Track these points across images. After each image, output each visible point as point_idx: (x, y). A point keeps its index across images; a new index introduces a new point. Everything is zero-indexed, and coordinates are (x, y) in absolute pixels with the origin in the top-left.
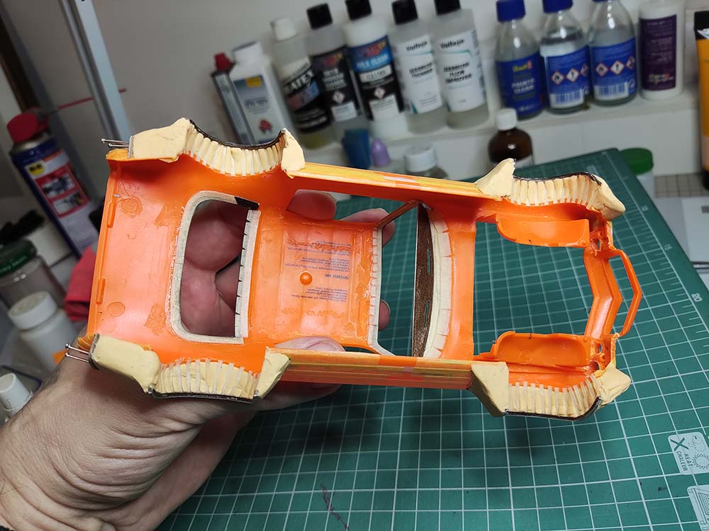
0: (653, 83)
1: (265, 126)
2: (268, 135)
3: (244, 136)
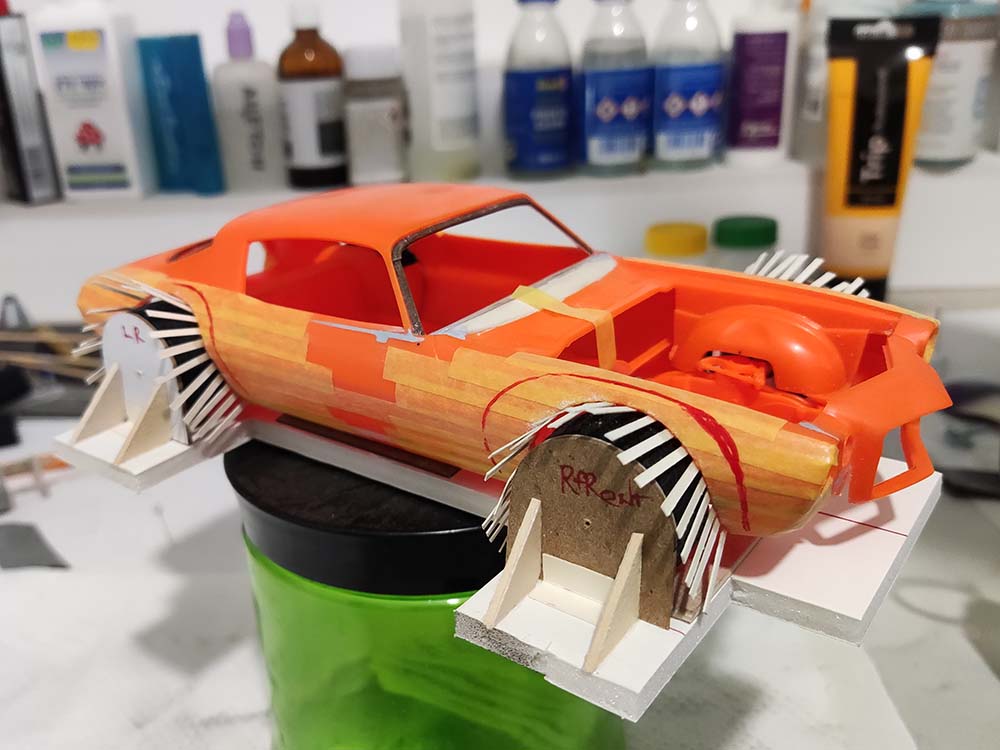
0: (748, 138)
1: (89, 136)
2: (92, 157)
3: (33, 152)
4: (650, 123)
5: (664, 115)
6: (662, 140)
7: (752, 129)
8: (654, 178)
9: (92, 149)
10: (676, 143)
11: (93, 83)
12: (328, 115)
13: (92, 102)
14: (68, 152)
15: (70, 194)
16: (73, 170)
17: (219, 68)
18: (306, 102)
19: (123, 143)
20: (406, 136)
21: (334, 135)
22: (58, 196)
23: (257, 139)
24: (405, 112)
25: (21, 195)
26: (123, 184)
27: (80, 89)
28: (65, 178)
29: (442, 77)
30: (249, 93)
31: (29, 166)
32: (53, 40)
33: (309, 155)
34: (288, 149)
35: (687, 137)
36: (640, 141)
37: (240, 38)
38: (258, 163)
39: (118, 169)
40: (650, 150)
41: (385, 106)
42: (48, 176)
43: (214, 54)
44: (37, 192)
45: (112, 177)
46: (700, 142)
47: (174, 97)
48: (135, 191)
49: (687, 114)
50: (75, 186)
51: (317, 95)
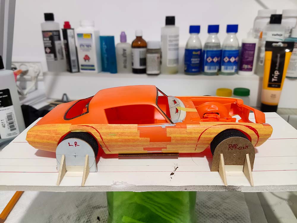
0: (244, 69)
1: (87, 58)
2: (87, 63)
3: (74, 61)
4: (220, 63)
5: (224, 62)
6: (223, 67)
7: (245, 66)
8: (220, 76)
9: (87, 61)
10: (227, 69)
11: (89, 46)
12: (142, 57)
13: (88, 50)
14: (82, 61)
15: (81, 71)
16: (82, 66)
17: (118, 44)
18: (137, 53)
19: (94, 60)
20: (161, 63)
21: (143, 61)
22: (79, 71)
23: (125, 61)
24: (161, 57)
25: (70, 70)
26: (94, 70)
27: (85, 47)
28: (80, 67)
29: (170, 49)
30: (124, 50)
31: (72, 64)
32: (80, 35)
33: (137, 66)
34: (133, 64)
35: (229, 67)
36: (217, 67)
37: (123, 38)
38: (125, 67)
39: (93, 66)
40: (220, 70)
41: (156, 55)
42: (77, 67)
43: (117, 41)
44: (74, 70)
45: (91, 68)
46: (232, 69)
47: (107, 50)
48: (96, 71)
49: (229, 62)
50: (82, 69)
51: (140, 52)
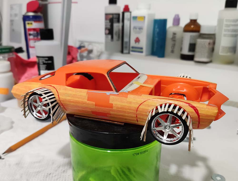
1: (137, 40)
2: (137, 45)
3: (126, 43)
9: (137, 43)
11: (141, 28)
12: (193, 42)
13: (139, 33)
14: (133, 43)
15: (131, 53)
16: (133, 47)
17: (170, 27)
18: (188, 38)
19: (144, 43)
20: (213, 50)
21: (192, 47)
22: (129, 53)
23: (174, 46)
24: (214, 43)
26: (142, 52)
27: (138, 30)
28: (131, 49)
29: (225, 35)
30: (174, 34)
31: (124, 45)
32: (135, 18)
33: (186, 51)
34: (181, 49)
37: (177, 21)
38: (172, 52)
39: (142, 48)
41: (207, 41)
42: (128, 49)
43: (169, 24)
44: (125, 51)
45: (139, 50)
47: (158, 33)
48: (144, 54)
50: (133, 51)
51: (191, 36)
